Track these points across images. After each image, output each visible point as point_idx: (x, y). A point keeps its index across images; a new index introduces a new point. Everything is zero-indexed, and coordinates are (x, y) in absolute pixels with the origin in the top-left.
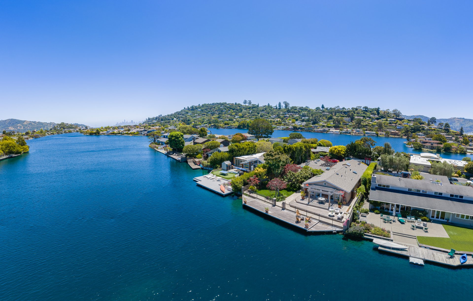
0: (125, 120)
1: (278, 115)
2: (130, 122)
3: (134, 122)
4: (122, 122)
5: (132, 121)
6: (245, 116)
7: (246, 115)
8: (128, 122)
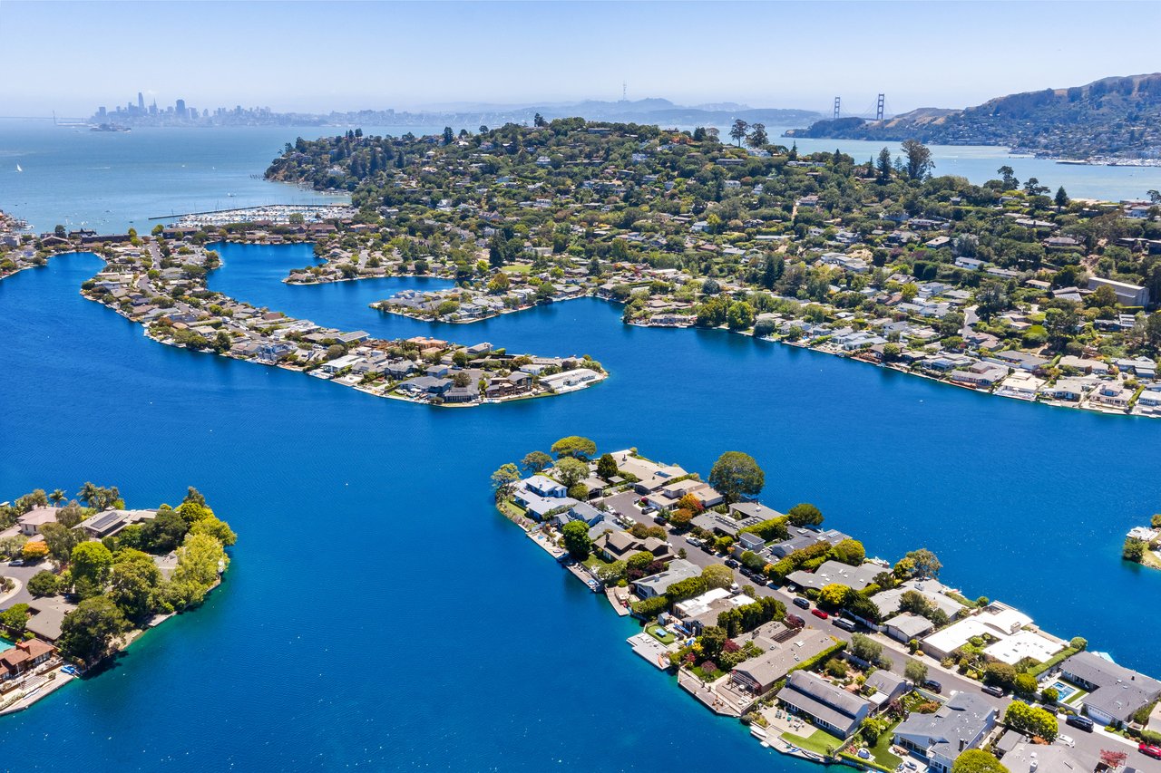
0: (140, 94)
1: (864, 232)
2: (170, 108)
3: (193, 110)
4: (124, 106)
5: (180, 103)
6: (733, 222)
7: (736, 216)
8: (159, 107)
